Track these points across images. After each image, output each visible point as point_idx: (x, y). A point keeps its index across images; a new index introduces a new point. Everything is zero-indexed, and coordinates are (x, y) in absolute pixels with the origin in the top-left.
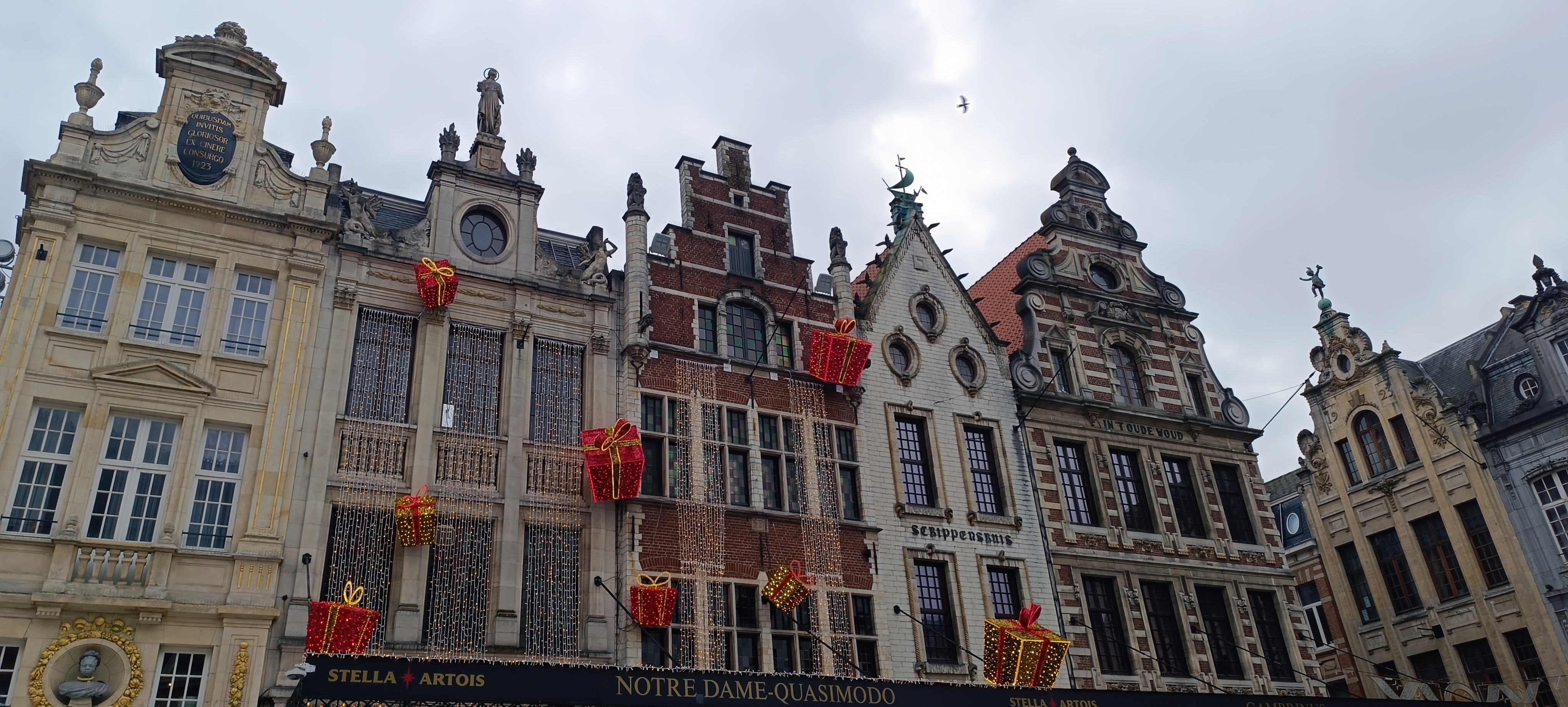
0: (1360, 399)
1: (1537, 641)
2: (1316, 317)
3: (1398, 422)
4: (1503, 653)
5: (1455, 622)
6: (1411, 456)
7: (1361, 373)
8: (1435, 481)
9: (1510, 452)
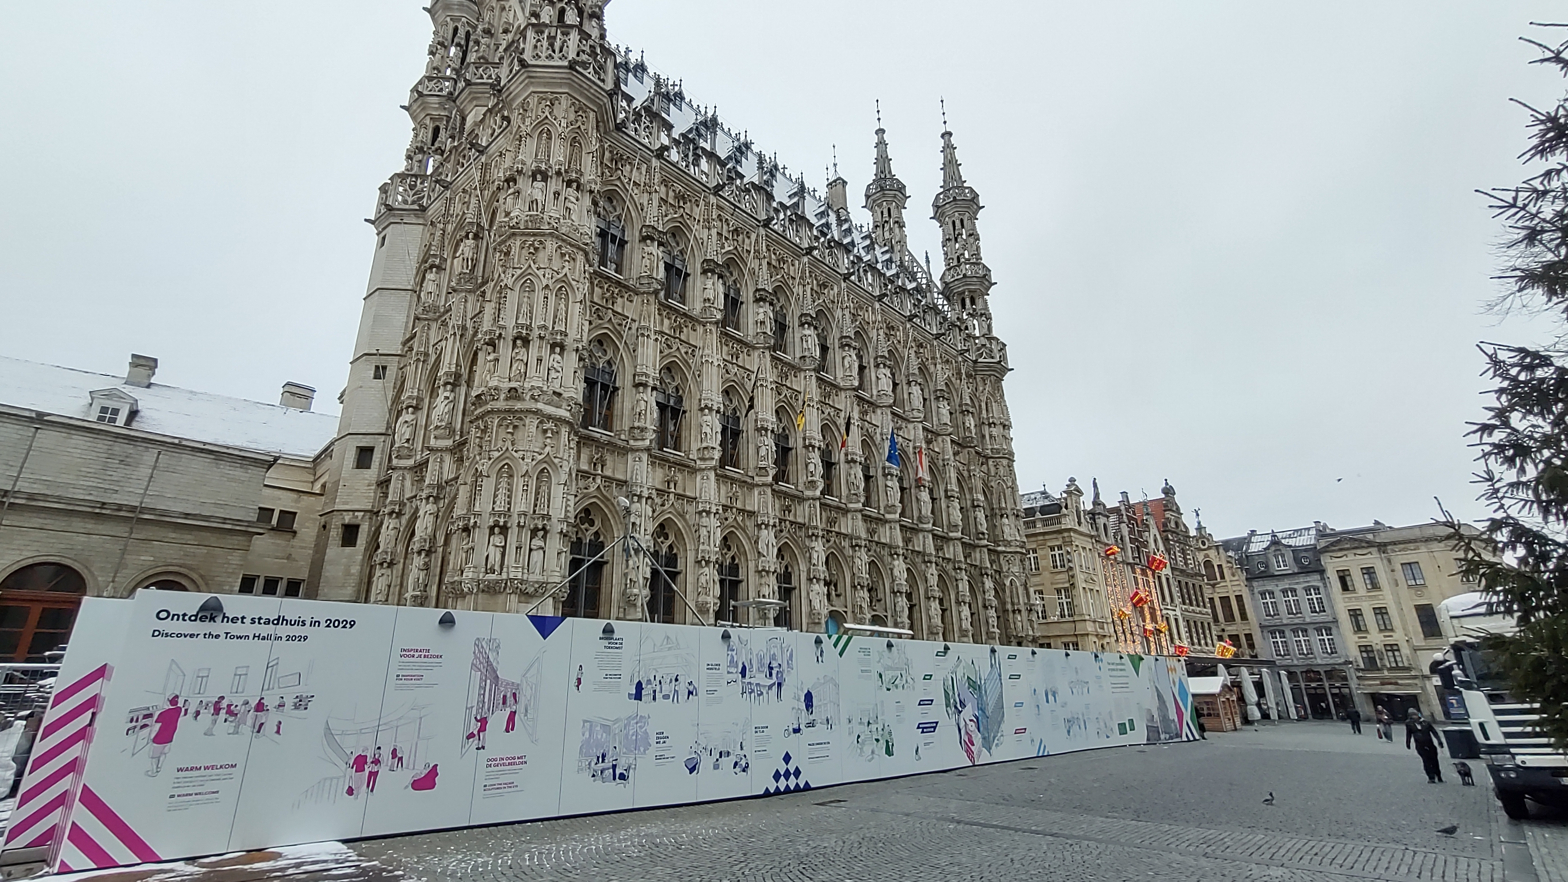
0: (1207, 556)
1: (1254, 638)
2: (1196, 525)
3: (1220, 566)
4: (1243, 639)
5: (1229, 628)
6: (1223, 577)
7: (1209, 548)
8: (1230, 587)
9: (1255, 584)
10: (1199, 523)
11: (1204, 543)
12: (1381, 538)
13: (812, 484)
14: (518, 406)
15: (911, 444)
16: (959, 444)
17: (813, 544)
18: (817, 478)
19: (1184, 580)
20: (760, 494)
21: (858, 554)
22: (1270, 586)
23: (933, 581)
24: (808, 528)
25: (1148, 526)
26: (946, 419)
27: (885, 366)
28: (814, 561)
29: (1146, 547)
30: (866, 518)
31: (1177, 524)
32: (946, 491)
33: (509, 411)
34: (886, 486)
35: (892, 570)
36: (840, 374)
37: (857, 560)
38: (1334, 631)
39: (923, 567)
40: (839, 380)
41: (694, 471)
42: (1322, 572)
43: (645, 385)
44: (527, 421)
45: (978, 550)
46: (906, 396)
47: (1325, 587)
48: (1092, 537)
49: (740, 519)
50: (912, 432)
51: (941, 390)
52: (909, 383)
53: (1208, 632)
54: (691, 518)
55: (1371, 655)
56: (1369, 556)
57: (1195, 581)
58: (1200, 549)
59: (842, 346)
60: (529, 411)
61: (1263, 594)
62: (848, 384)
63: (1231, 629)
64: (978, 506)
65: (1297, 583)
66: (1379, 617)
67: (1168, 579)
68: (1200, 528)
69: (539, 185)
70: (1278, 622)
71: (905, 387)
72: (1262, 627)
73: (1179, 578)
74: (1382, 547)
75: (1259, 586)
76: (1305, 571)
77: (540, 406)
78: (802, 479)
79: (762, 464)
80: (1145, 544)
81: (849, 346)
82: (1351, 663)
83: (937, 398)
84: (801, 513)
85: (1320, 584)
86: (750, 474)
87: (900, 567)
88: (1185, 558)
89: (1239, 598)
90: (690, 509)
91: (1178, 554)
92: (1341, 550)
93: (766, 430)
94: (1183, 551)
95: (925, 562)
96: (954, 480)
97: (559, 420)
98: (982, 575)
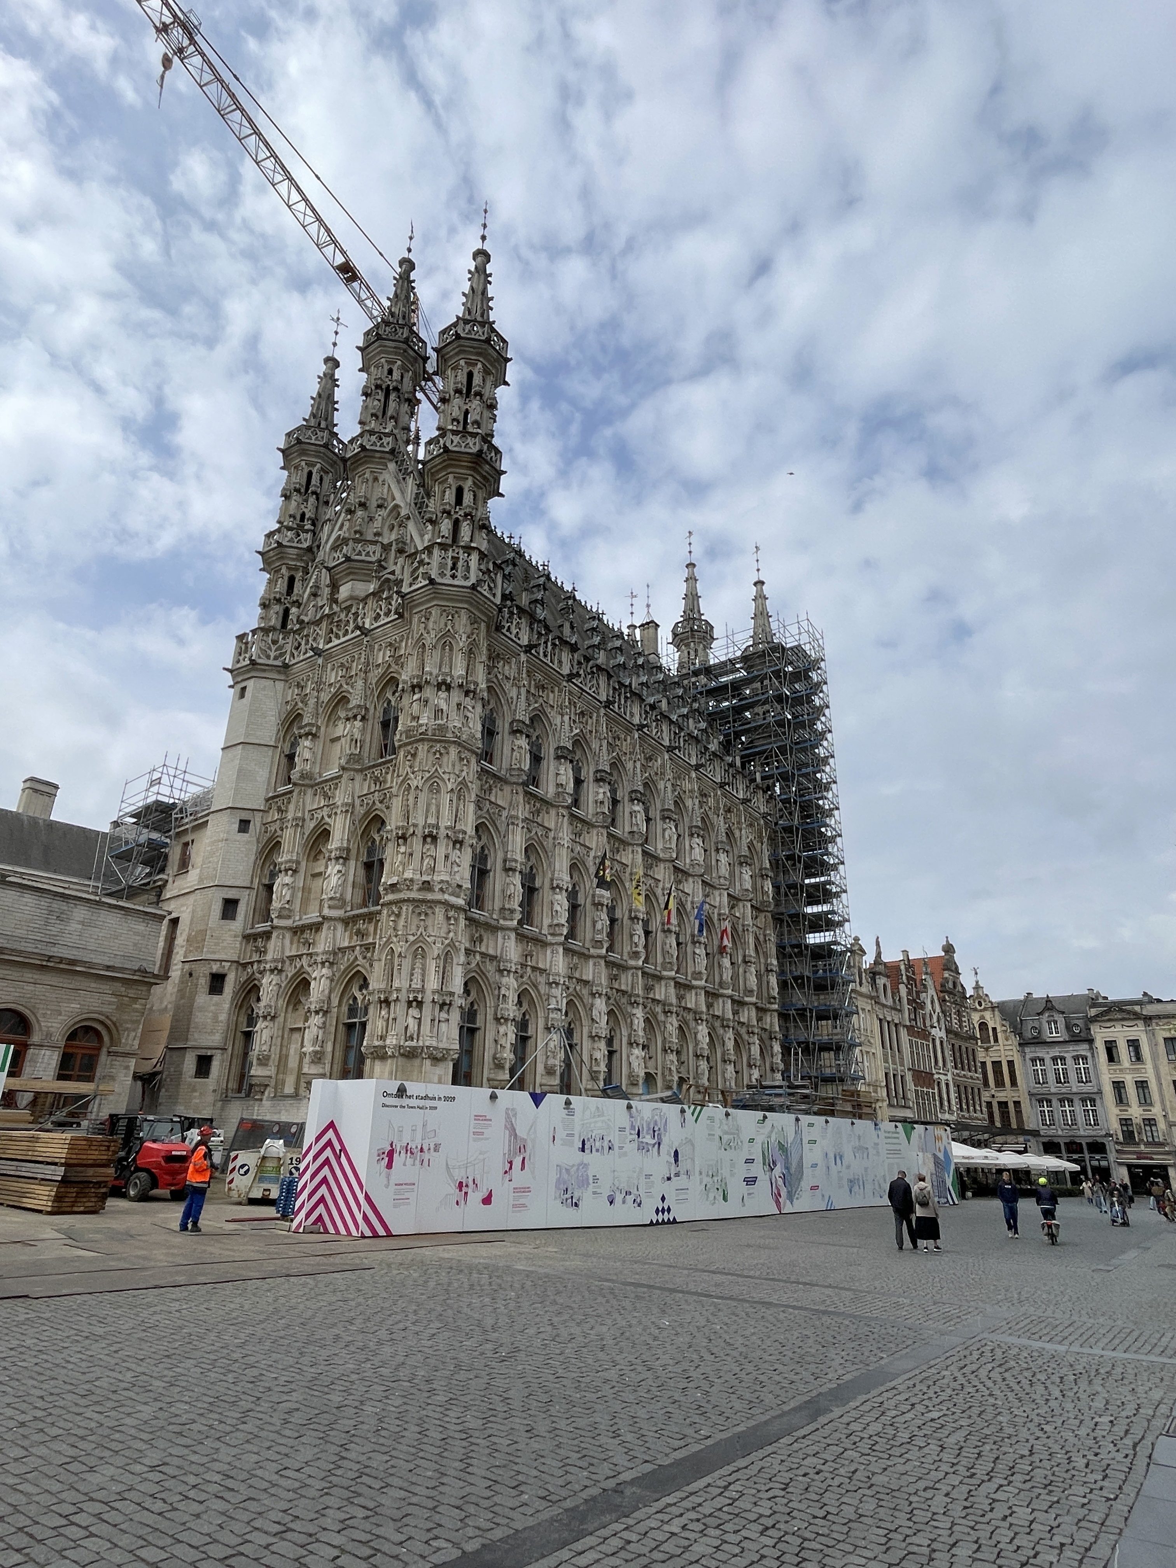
0: (982, 1017)
7: (985, 1009)
9: (1027, 1050)
10: (977, 982)
11: (980, 1004)
12: (1149, 1010)
13: (635, 955)
14: (430, 896)
15: (716, 911)
16: (757, 908)
17: (634, 1011)
18: (641, 949)
19: (957, 1043)
20: (595, 964)
21: (670, 1020)
22: (1041, 1052)
23: (730, 1044)
24: (630, 996)
25: (925, 986)
26: (748, 885)
27: (698, 835)
28: (635, 1027)
29: (923, 1008)
30: (678, 985)
31: (954, 984)
32: (744, 956)
33: (423, 901)
34: (694, 953)
35: (696, 1034)
36: (660, 846)
37: (668, 1025)
38: (1098, 1102)
39: (721, 1031)
40: (659, 852)
41: (544, 944)
42: (1091, 1041)
43: (514, 870)
44: (437, 910)
45: (769, 1014)
46: (714, 863)
47: (1093, 1056)
48: (871, 998)
49: (578, 988)
50: (718, 899)
51: (745, 856)
52: (717, 850)
53: (977, 1098)
54: (543, 989)
55: (1131, 1129)
56: (1135, 1028)
57: (968, 1045)
58: (975, 1010)
59: (664, 818)
60: (439, 902)
61: (1033, 1060)
62: (667, 856)
63: (1002, 1096)
64: (772, 971)
65: (1067, 1052)
66: (1141, 1091)
67: (941, 1042)
68: (977, 987)
69: (443, 695)
70: (1044, 1090)
71: (713, 854)
72: (1031, 1095)
73: (953, 1041)
74: (1148, 1020)
75: (1030, 1052)
76: (1075, 1039)
77: (446, 897)
78: (627, 949)
79: (598, 937)
80: (922, 1006)
81: (670, 819)
82: (1111, 1136)
83: (741, 864)
84: (625, 982)
85: (1089, 1054)
86: (587, 946)
87: (703, 1030)
88: (960, 1021)
89: (1011, 1064)
90: (542, 979)
91: (953, 1016)
92: (1109, 1020)
93: (602, 905)
94: (959, 1013)
95: (723, 1026)
96: (752, 946)
97: (458, 909)
98: (771, 1039)
